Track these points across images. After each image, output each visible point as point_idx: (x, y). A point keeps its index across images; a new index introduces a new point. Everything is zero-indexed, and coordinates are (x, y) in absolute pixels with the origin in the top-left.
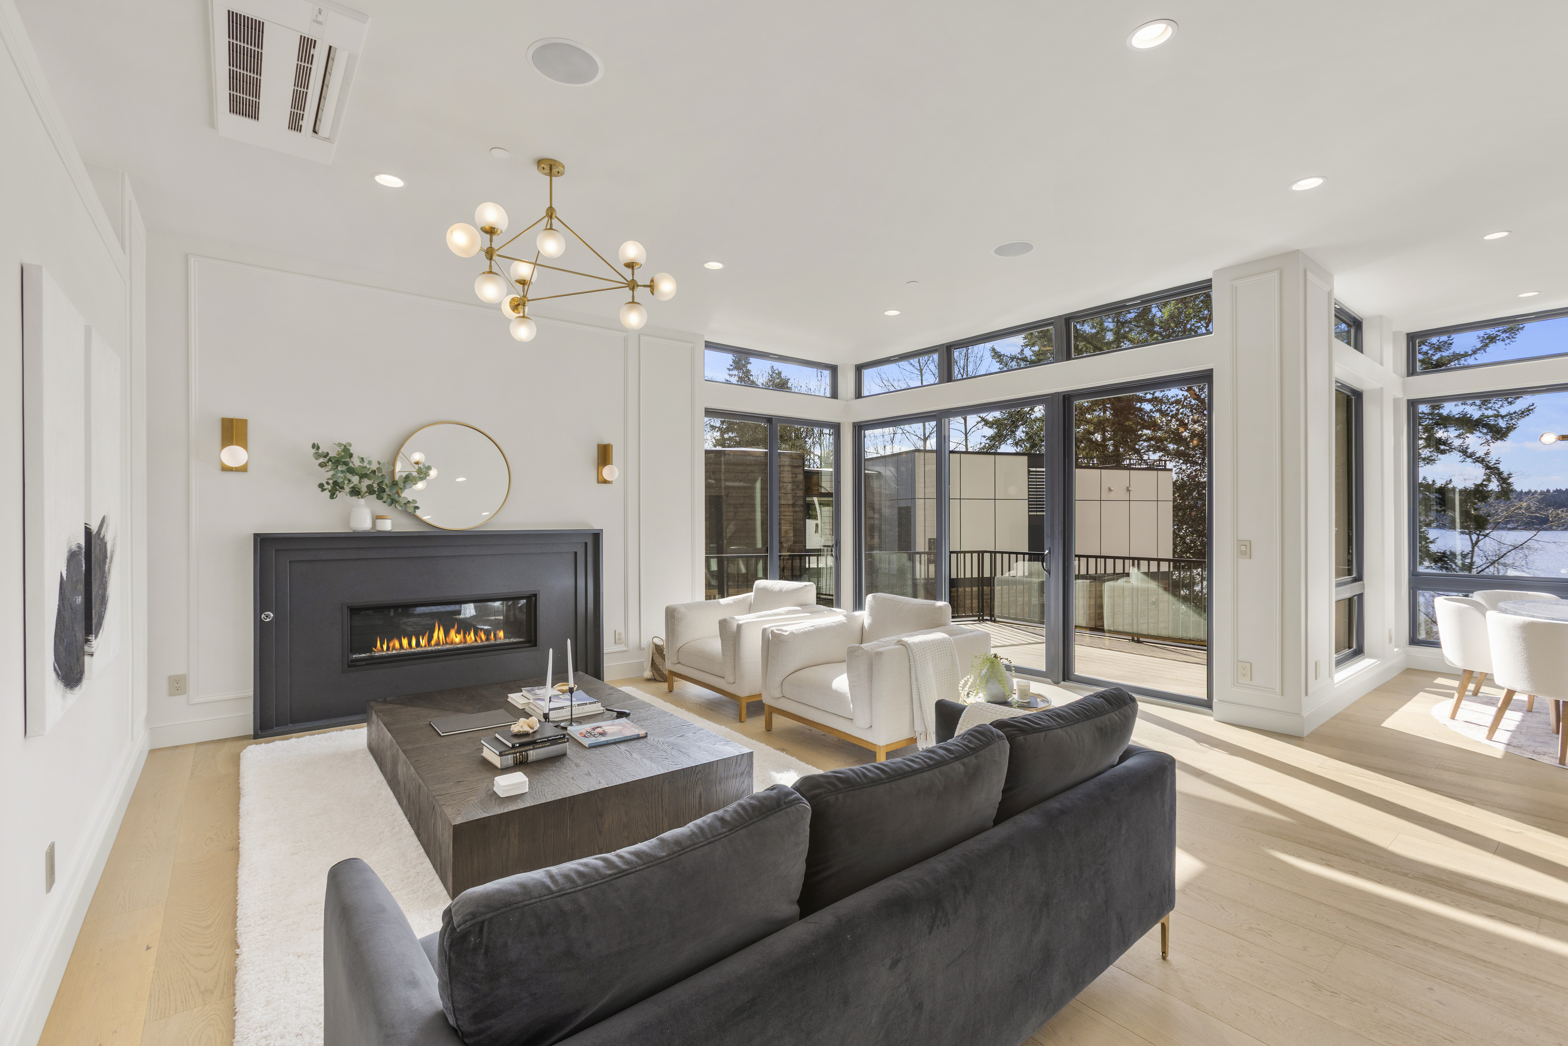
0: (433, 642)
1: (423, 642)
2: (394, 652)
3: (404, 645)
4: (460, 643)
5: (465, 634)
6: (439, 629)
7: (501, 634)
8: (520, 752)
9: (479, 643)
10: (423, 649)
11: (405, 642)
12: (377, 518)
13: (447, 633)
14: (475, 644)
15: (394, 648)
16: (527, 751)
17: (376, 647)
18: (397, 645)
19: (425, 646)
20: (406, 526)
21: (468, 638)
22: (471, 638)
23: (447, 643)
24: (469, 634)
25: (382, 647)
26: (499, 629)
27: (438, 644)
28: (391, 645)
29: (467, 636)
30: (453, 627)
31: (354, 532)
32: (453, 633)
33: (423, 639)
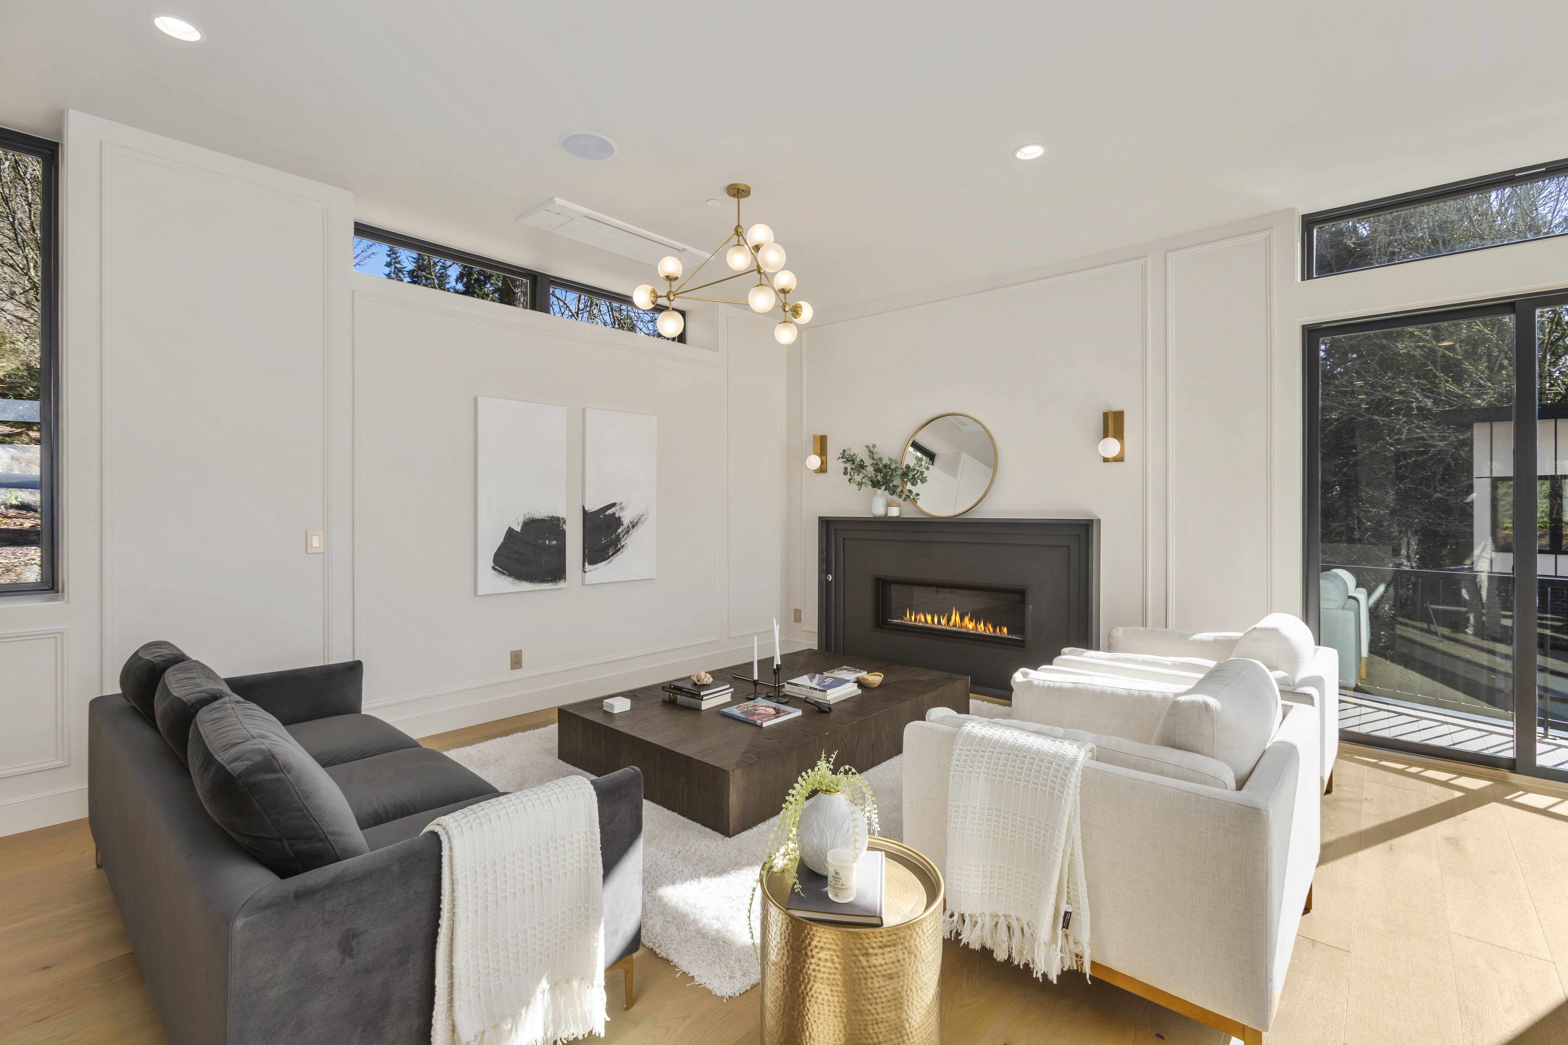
0: (951, 624)
1: (943, 622)
2: (920, 624)
3: (927, 620)
4: (973, 629)
5: (976, 623)
6: (956, 614)
7: (1005, 630)
8: (674, 693)
9: (988, 633)
10: (943, 627)
11: (929, 618)
12: (888, 505)
13: (962, 619)
14: (984, 633)
15: (920, 621)
16: (677, 694)
17: (906, 617)
18: (923, 619)
19: (945, 625)
20: (910, 513)
21: (979, 627)
22: (981, 628)
23: (962, 627)
24: (980, 624)
25: (911, 618)
26: (1004, 626)
27: (955, 626)
28: (918, 617)
29: (978, 625)
30: (967, 615)
31: (875, 517)
32: (967, 619)
33: (943, 619)
